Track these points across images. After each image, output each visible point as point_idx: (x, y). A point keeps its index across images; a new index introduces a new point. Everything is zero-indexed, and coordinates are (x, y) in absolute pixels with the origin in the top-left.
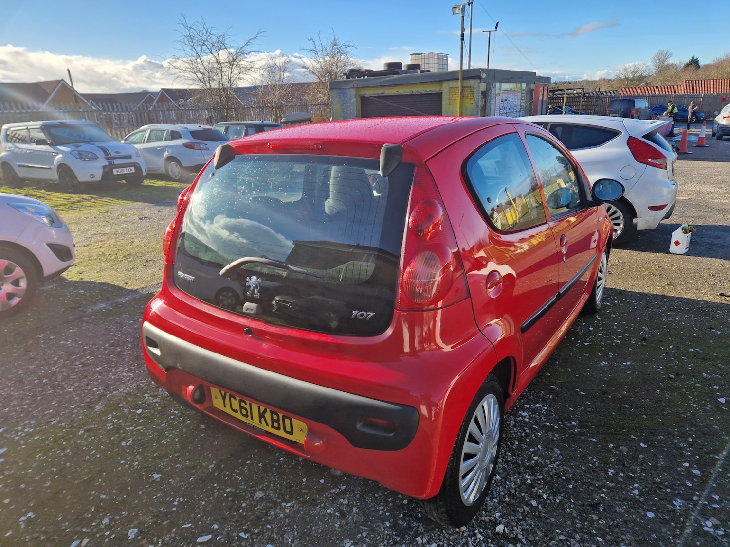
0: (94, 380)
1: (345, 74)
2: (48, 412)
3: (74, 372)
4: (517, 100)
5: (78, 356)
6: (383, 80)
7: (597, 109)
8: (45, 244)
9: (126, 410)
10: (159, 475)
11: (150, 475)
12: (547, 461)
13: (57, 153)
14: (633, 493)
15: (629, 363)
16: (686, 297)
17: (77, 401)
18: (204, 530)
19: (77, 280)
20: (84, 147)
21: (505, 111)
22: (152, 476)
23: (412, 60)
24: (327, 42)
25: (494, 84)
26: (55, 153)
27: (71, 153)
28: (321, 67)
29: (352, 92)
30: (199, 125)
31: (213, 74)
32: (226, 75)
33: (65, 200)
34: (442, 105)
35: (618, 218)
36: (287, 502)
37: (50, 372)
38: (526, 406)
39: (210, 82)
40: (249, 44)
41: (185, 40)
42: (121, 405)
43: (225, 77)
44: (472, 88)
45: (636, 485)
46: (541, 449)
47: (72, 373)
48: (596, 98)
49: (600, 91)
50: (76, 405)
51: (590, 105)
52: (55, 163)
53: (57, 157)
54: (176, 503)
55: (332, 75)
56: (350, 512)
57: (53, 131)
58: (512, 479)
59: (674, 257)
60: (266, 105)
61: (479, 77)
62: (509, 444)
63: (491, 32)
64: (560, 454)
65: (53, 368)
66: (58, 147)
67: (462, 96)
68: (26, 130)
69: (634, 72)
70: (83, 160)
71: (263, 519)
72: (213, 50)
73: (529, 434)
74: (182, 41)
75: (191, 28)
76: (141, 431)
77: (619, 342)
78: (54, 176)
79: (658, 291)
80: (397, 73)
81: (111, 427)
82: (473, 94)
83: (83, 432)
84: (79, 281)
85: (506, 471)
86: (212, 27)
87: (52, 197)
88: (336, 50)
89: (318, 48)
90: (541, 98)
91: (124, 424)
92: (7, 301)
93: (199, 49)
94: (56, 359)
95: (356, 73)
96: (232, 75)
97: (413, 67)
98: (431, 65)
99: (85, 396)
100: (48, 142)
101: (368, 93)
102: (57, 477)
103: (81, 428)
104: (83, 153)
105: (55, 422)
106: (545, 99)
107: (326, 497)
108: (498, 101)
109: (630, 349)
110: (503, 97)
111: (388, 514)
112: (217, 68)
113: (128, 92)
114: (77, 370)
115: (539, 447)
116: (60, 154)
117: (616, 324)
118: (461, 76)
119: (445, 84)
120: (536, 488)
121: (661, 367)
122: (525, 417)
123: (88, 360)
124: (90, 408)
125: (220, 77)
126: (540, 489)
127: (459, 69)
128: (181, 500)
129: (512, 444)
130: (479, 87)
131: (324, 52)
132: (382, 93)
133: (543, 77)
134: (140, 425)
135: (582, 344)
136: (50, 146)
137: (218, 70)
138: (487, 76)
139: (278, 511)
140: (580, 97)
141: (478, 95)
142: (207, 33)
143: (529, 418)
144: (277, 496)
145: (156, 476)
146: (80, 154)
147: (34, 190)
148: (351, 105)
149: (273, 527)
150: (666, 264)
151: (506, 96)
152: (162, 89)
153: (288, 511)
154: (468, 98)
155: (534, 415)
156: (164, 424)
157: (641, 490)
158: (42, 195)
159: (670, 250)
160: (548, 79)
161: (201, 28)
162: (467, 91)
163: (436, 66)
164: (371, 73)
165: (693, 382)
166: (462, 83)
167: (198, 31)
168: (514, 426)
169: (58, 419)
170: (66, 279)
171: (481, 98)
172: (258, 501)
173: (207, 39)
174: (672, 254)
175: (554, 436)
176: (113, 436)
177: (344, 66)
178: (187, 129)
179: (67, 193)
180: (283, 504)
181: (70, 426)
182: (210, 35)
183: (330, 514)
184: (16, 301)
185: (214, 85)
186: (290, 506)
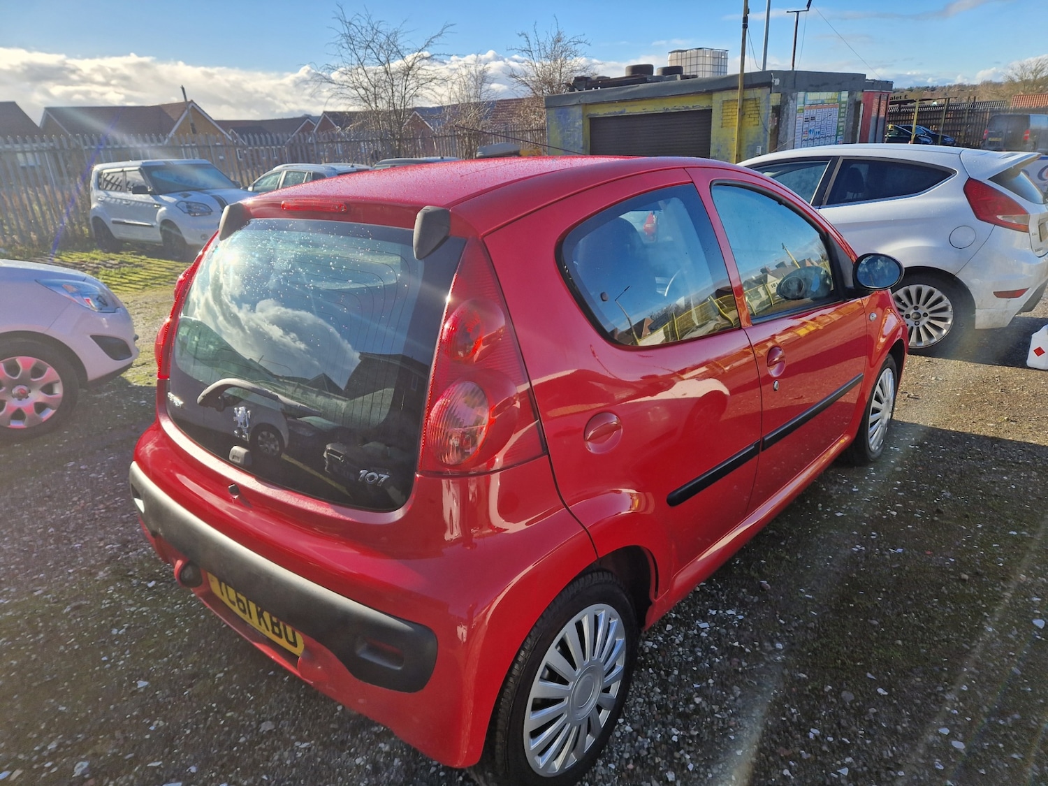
0: (112, 533)
1: (568, 85)
2: (36, 576)
3: (92, 520)
4: (833, 119)
5: (106, 496)
6: (623, 92)
7: (969, 131)
8: (89, 337)
9: (135, 581)
10: (146, 683)
11: (134, 682)
12: (714, 707)
13: (160, 205)
14: (839, 774)
15: (900, 550)
16: (1032, 441)
17: (79, 564)
18: (176, 774)
19: (143, 385)
20: (194, 197)
21: (811, 136)
22: (136, 682)
23: (671, 60)
24: (546, 38)
25: (794, 94)
26: (157, 205)
27: (176, 204)
28: (538, 75)
29: (578, 111)
30: (351, 164)
31: (381, 90)
32: (398, 92)
33: (168, 270)
34: (710, 129)
35: (944, 309)
36: (303, 741)
37: (62, 517)
38: (710, 611)
39: (377, 101)
40: (430, 43)
41: (342, 42)
42: (131, 573)
43: (396, 94)
44: (758, 102)
45: (849, 760)
46: (711, 685)
47: (88, 520)
48: (969, 113)
49: (976, 101)
50: (75, 569)
51: (958, 125)
52: (157, 219)
53: (160, 211)
54: (152, 728)
55: (553, 87)
56: (388, 766)
57: (155, 174)
58: (650, 733)
59: (1032, 374)
60: (456, 134)
61: (769, 85)
62: (662, 672)
63: (800, 13)
64: (740, 696)
65: (68, 512)
66: (161, 196)
67: (742, 114)
68: (122, 174)
69: (1036, 72)
70: (192, 214)
71: (261, 765)
72: (381, 54)
73: (702, 658)
74: (339, 42)
75: (350, 23)
76: (145, 614)
77: (894, 513)
78: (157, 236)
79: (989, 430)
80: (645, 81)
81: (107, 605)
82: (758, 110)
83: (69, 609)
84: (145, 387)
85: (645, 719)
86: (380, 22)
87: (152, 265)
88: (559, 49)
89: (532, 46)
90: (874, 114)
91: (126, 602)
92: (36, 415)
93: (361, 53)
94: (75, 499)
95: (584, 82)
96: (407, 90)
97: (670, 71)
98: (700, 68)
99: (93, 556)
100: (149, 190)
101: (601, 112)
102: (13, 674)
103: (68, 604)
104: (193, 205)
105: (40, 592)
106: (882, 115)
107: (362, 740)
108: (800, 120)
109: (909, 526)
110: (807, 114)
111: (442, 774)
112: (386, 81)
113: (285, 117)
114: (97, 516)
115: (711, 681)
116: (164, 206)
117: (899, 483)
118: (741, 84)
119: (717, 97)
120: (682, 752)
121: (952, 560)
122: (702, 630)
123: (116, 502)
124: (91, 574)
125: (390, 94)
126: (689, 753)
127: (739, 72)
128: (161, 723)
129: (668, 674)
130: (768, 100)
131: (542, 52)
132: (621, 113)
133: (878, 82)
134: (144, 605)
135: (832, 514)
136: (151, 195)
137: (387, 84)
138: (783, 81)
139: (286, 754)
140: (942, 111)
141: (766, 112)
142: (372, 30)
143: (710, 634)
144: (292, 731)
145: (142, 684)
146: (189, 207)
147: (132, 256)
148: (575, 131)
149: (271, 779)
150: (1015, 385)
151: (813, 112)
152: (324, 112)
153: (299, 755)
154: (751, 116)
155: (718, 628)
156: (178, 606)
157: (854, 769)
158: (140, 263)
159: (1027, 361)
160: (888, 84)
161: (364, 24)
162: (750, 105)
163: (707, 68)
164: (606, 82)
165: (998, 589)
166: (742, 94)
167: (360, 28)
168: (681, 644)
169: (46, 587)
170: (130, 383)
171: (773, 117)
172: (262, 738)
173: (373, 39)
174: (1030, 368)
175: (740, 664)
176: (106, 619)
177: (572, 71)
178: (335, 169)
179: (172, 260)
180: (297, 744)
181: (56, 600)
182: (376, 33)
183: (358, 766)
184: (49, 413)
185: (382, 105)
186: (305, 748)
